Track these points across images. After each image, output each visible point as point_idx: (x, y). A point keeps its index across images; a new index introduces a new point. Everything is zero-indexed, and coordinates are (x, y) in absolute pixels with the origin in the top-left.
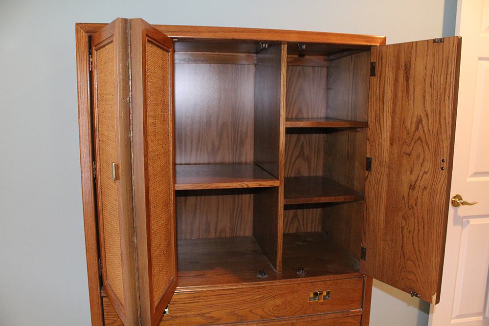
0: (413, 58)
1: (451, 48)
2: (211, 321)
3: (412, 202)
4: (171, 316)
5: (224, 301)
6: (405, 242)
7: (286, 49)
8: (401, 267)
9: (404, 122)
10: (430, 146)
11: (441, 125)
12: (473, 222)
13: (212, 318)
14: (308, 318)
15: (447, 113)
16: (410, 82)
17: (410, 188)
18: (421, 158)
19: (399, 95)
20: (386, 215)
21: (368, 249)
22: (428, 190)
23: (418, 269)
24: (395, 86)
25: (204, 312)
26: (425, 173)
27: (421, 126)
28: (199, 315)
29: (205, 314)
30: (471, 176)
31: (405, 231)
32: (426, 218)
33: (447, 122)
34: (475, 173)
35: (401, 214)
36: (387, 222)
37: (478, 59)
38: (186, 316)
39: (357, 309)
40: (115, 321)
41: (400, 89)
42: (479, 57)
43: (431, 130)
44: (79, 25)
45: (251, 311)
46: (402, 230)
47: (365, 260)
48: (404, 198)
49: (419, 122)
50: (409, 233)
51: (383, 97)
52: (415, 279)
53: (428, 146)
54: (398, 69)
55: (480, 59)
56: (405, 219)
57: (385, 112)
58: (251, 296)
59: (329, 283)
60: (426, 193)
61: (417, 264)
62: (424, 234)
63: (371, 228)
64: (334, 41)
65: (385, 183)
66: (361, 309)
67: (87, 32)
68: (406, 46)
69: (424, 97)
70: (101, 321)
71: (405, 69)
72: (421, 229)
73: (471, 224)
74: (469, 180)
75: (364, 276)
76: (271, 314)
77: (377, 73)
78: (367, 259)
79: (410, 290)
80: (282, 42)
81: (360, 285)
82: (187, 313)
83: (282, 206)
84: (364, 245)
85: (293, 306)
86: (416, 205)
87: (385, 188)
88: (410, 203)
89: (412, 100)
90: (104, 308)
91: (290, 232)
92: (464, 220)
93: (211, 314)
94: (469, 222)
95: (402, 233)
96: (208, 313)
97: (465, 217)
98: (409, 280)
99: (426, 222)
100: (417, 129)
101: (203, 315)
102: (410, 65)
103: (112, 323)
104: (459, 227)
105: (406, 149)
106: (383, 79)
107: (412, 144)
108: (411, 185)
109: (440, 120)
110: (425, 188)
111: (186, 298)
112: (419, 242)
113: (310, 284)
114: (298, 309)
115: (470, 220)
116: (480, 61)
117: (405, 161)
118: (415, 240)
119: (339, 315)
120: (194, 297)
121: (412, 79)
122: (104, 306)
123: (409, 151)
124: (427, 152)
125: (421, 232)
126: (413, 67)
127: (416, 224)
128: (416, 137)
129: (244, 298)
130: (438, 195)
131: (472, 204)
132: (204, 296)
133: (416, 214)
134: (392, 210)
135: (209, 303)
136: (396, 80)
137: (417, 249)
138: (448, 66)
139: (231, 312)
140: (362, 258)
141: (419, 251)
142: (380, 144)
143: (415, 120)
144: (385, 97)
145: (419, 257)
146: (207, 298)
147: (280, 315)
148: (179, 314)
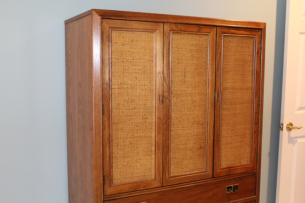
12: (299, 140)
30: (298, 110)
34: (299, 108)
37: (299, 33)
39: (253, 196)
42: (300, 32)
44: (95, 11)
55: (301, 33)
58: (195, 192)
59: (237, 179)
66: (255, 196)
67: (100, 16)
73: (298, 142)
74: (296, 112)
81: (255, 179)
85: (218, 196)
92: (294, 140)
94: (296, 141)
97: (295, 138)
104: (291, 145)
111: (156, 197)
113: (227, 181)
114: (221, 199)
115: (298, 139)
116: (300, 35)
119: (243, 201)
120: (162, 195)
129: (191, 193)
131: (299, 128)
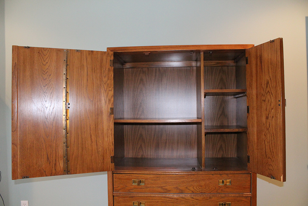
0: (263, 52)
1: (277, 44)
2: (166, 191)
3: (268, 125)
4: (146, 186)
5: (172, 180)
6: (266, 148)
7: (203, 54)
8: (266, 163)
9: (261, 85)
10: (273, 95)
11: (276, 82)
13: (166, 189)
14: (218, 195)
15: (279, 76)
16: (262, 64)
17: (266, 118)
18: (270, 101)
19: (259, 71)
20: (257, 135)
21: (250, 156)
22: (274, 117)
23: (273, 162)
24: (256, 67)
25: (162, 186)
26: (272, 109)
27: (268, 85)
28: (159, 187)
29: (163, 187)
31: (266, 142)
32: (274, 133)
33: (279, 81)
35: (263, 133)
36: (258, 139)
38: (153, 187)
39: (248, 193)
40: (119, 186)
41: (258, 68)
43: (273, 86)
45: (187, 187)
46: (265, 142)
47: (249, 163)
48: (264, 124)
49: (268, 83)
50: (268, 143)
51: (252, 74)
52: (272, 169)
53: (272, 95)
54: (257, 58)
56: (265, 136)
57: (253, 81)
58: (187, 179)
59: (230, 175)
60: (273, 119)
61: (272, 160)
62: (274, 142)
63: (251, 144)
64: (225, 48)
65: (256, 118)
66: (251, 193)
68: (259, 46)
69: (269, 70)
70: (112, 186)
71: (260, 58)
72: (273, 140)
75: (251, 173)
76: (197, 190)
77: (249, 62)
78: (250, 162)
79: (270, 176)
80: (201, 51)
81: (249, 178)
82: (154, 186)
83: (204, 133)
84: (249, 154)
85: (210, 187)
86: (269, 127)
87: (256, 121)
88: (267, 127)
89: (264, 72)
90: (114, 179)
91: (218, 157)
93: (166, 187)
95: (265, 144)
96: (164, 186)
98: (270, 170)
99: (274, 135)
100: (267, 87)
101: (161, 187)
102: (262, 55)
103: (117, 187)
105: (263, 98)
106: (251, 64)
107: (265, 95)
108: (267, 117)
109: (276, 80)
110: (273, 117)
111: (153, 177)
112: (272, 147)
113: (219, 175)
114: (213, 189)
117: (263, 104)
118: (271, 146)
119: (237, 195)
120: (157, 177)
121: (263, 62)
122: (114, 178)
123: (264, 99)
124: (272, 98)
125: (273, 141)
126: (263, 56)
127: (271, 137)
128: (267, 91)
129: (183, 180)
130: (279, 119)
132: (162, 177)
133: (270, 132)
134: (259, 132)
135: (164, 181)
136: (257, 64)
137: (272, 151)
138: (277, 53)
139: (176, 187)
140: (248, 162)
141: (273, 152)
142: (252, 98)
143: (266, 82)
144: (253, 73)
145: (273, 155)
146: (163, 178)
147: (203, 192)
148: (149, 186)
